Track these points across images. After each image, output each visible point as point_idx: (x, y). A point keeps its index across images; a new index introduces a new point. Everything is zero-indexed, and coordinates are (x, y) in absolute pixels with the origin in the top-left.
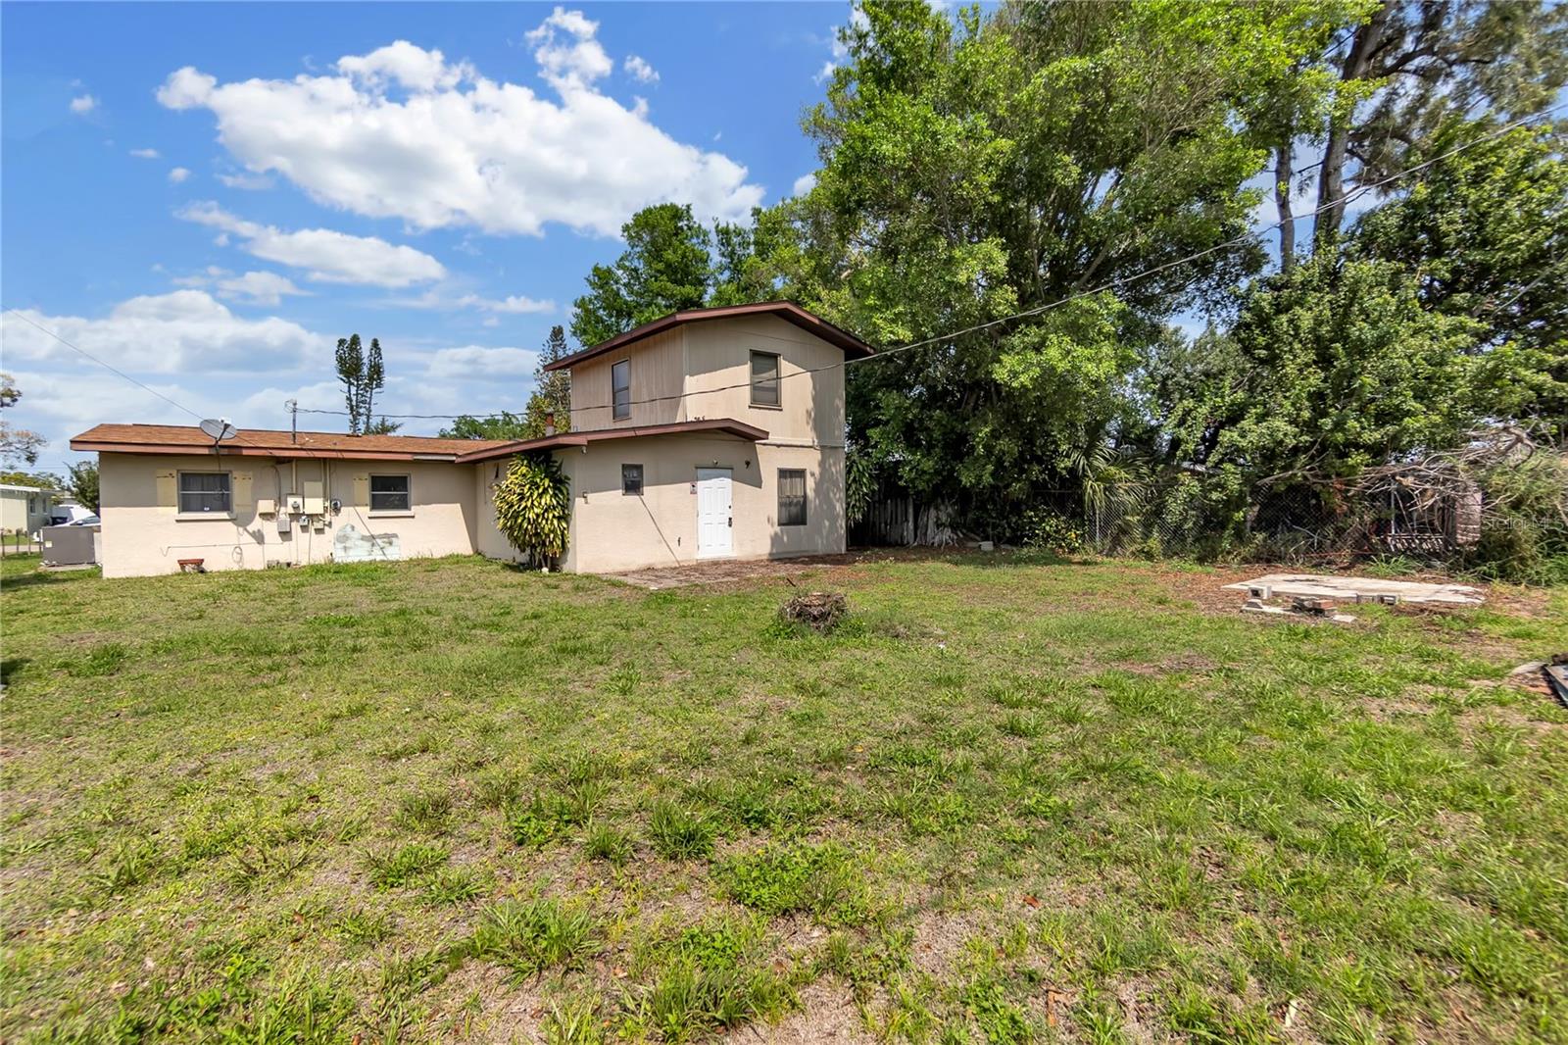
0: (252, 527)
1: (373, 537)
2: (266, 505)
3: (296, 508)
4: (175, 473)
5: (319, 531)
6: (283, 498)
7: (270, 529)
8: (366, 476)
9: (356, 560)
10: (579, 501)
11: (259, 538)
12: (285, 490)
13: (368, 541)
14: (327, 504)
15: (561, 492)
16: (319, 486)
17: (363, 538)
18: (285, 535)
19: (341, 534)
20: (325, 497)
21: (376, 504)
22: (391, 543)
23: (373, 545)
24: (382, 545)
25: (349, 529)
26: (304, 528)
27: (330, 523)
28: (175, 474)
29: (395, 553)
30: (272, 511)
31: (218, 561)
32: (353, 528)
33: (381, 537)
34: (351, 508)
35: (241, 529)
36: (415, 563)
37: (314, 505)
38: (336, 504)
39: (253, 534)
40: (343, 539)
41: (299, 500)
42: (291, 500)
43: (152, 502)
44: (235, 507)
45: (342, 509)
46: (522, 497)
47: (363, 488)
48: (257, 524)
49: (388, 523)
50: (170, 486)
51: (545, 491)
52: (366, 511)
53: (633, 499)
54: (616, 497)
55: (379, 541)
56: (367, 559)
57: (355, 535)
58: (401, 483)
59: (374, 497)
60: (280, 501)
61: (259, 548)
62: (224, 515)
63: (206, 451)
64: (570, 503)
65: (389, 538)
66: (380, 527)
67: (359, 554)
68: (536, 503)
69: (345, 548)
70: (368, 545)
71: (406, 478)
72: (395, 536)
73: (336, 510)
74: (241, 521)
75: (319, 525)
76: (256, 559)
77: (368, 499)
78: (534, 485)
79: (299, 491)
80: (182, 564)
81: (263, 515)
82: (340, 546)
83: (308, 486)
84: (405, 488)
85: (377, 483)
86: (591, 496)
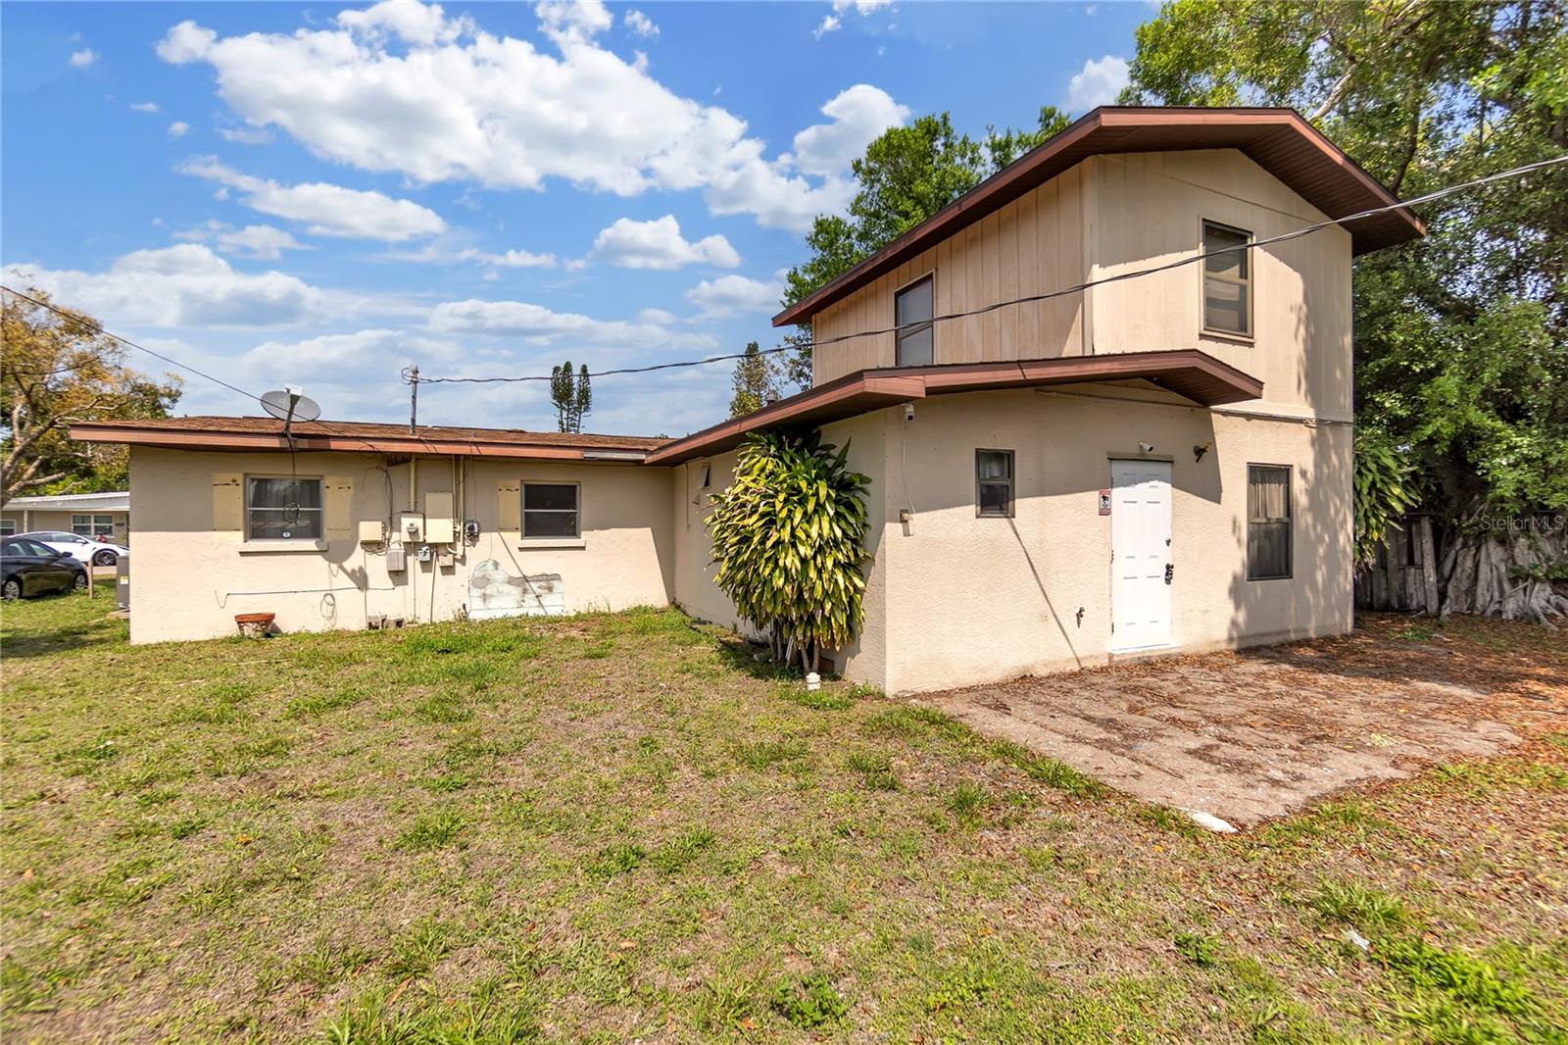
0: (351, 564)
1: (526, 579)
2: (370, 530)
3: (414, 533)
4: (240, 478)
5: (448, 570)
6: (395, 520)
7: (377, 566)
8: (517, 484)
9: (499, 615)
10: (892, 530)
11: (361, 580)
12: (398, 507)
13: (518, 585)
14: (459, 528)
15: (852, 509)
16: (447, 499)
17: (511, 581)
18: (398, 576)
19: (479, 574)
20: (456, 516)
21: (531, 528)
22: (550, 589)
23: (525, 591)
24: (538, 591)
25: (490, 565)
26: (426, 566)
27: (464, 556)
28: (240, 481)
29: (558, 604)
30: (379, 537)
31: (298, 617)
32: (496, 565)
33: (538, 578)
34: (495, 535)
35: (334, 566)
36: (586, 621)
37: (440, 529)
38: (472, 528)
39: (352, 575)
40: (481, 582)
41: (418, 522)
42: (406, 522)
43: (203, 522)
44: (325, 531)
45: (481, 535)
46: (770, 520)
47: (511, 502)
48: (357, 559)
49: (546, 558)
50: (231, 497)
51: (820, 507)
52: (515, 538)
53: (996, 525)
54: (962, 522)
55: (534, 585)
56: (515, 613)
57: (499, 576)
58: (567, 496)
59: (528, 517)
60: (391, 524)
61: (361, 594)
62: (310, 544)
63: (275, 443)
64: (869, 534)
65: (549, 581)
66: (537, 564)
67: (505, 605)
68: (800, 534)
69: (485, 597)
70: (516, 591)
71: (575, 487)
72: (557, 577)
73: (473, 537)
74: (335, 554)
75: (447, 561)
76: (353, 611)
77: (518, 519)
78: (796, 496)
79: (419, 509)
80: (241, 621)
81: (366, 545)
82: (476, 592)
83: (432, 500)
84: (572, 504)
85: (534, 496)
86: (917, 520)
